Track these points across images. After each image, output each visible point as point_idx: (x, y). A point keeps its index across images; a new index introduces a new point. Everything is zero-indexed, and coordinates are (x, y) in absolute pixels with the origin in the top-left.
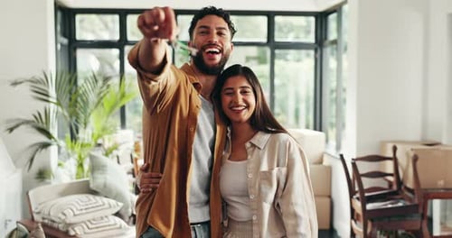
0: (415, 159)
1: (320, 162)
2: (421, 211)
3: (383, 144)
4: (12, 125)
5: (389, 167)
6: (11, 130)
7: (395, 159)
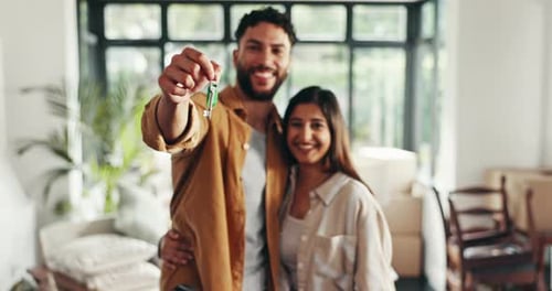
0: (529, 195)
1: (409, 191)
2: (535, 259)
3: (488, 173)
4: (22, 145)
5: (495, 202)
6: (21, 152)
7: (503, 192)
